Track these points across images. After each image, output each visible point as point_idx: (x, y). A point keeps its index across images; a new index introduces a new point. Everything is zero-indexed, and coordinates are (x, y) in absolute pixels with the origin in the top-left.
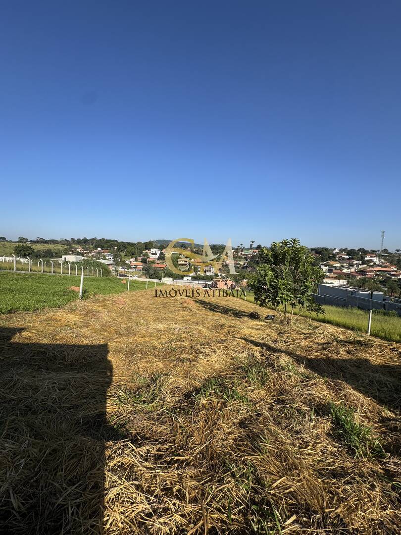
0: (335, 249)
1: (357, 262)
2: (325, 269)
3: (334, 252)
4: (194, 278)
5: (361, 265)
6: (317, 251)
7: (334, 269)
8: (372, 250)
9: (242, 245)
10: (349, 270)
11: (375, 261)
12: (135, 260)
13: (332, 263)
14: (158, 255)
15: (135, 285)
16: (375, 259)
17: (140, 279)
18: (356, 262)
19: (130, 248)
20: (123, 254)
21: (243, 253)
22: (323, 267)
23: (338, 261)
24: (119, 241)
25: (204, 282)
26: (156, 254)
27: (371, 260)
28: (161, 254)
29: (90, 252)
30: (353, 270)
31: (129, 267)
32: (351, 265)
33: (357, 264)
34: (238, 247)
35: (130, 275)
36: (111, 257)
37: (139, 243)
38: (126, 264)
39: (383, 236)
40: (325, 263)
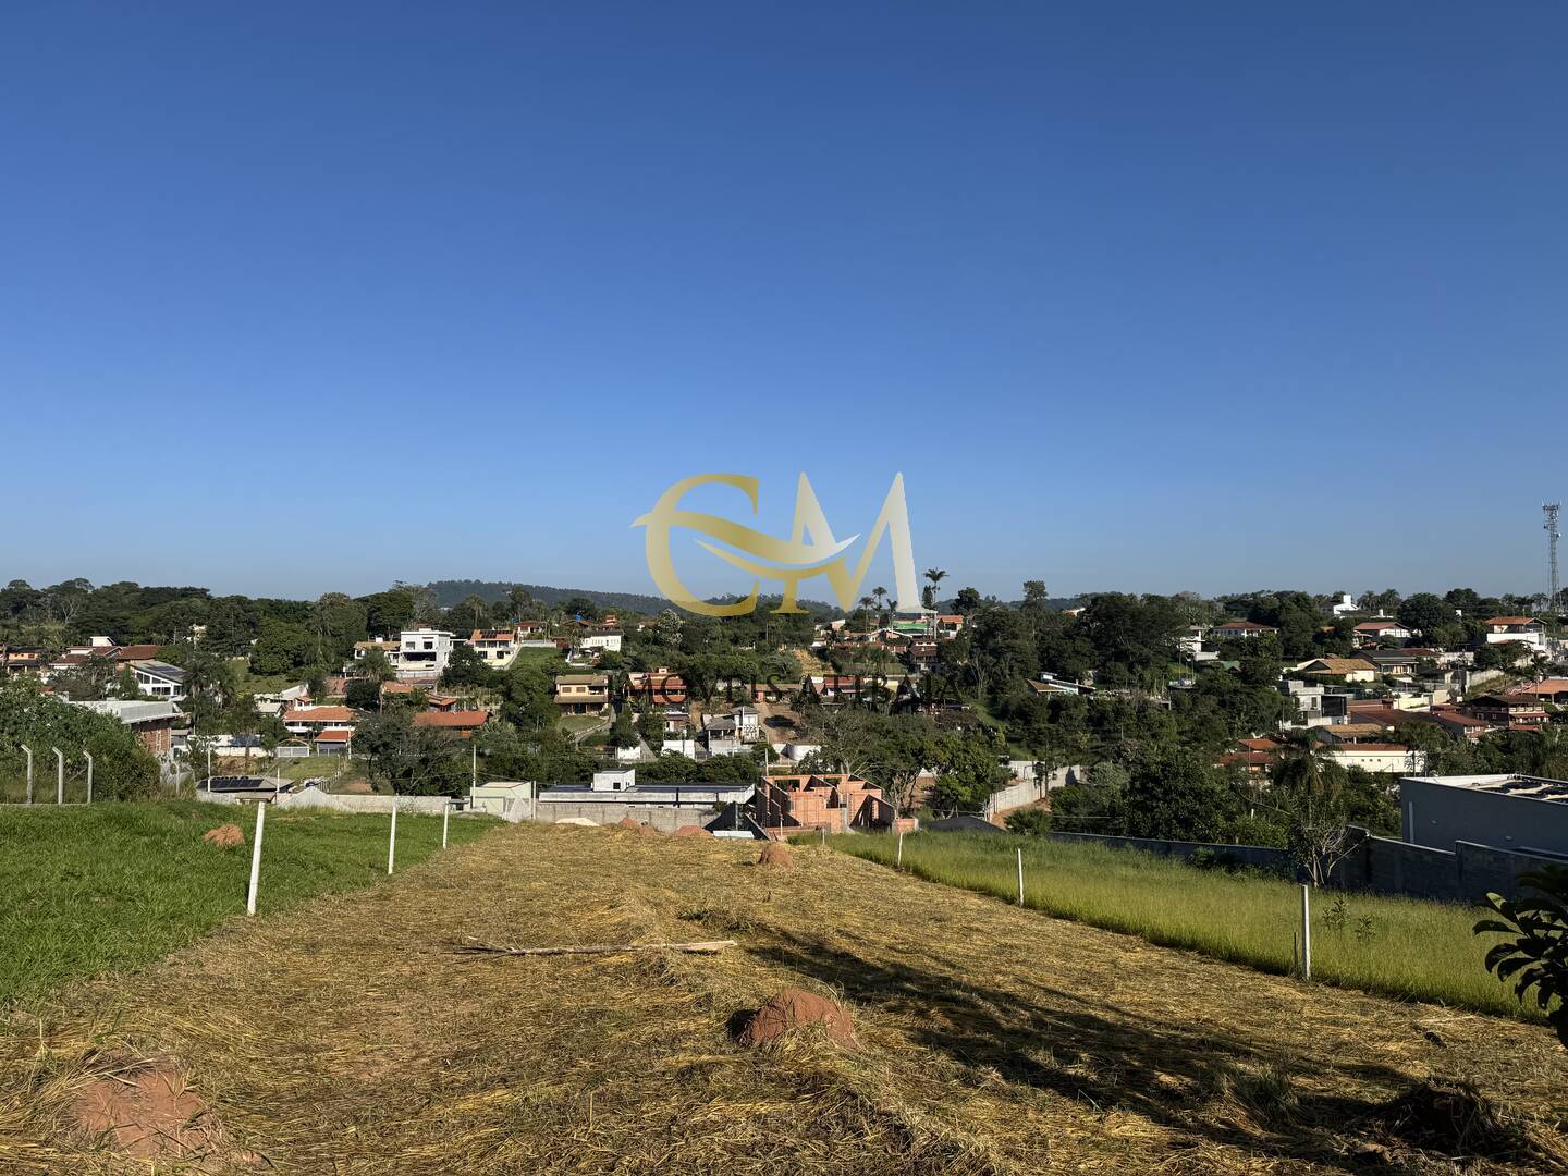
0: (1338, 599)
1: (1453, 657)
2: (1307, 696)
3: (1337, 609)
4: (649, 776)
5: (1473, 670)
6: (1256, 610)
7: (1350, 696)
8: (1509, 598)
9: (880, 591)
10: (1423, 699)
11: (1536, 647)
12: (312, 692)
13: (1334, 664)
14: (443, 661)
15: (308, 843)
16: (1535, 640)
17: (342, 803)
18: (1445, 658)
19: (280, 628)
20: (240, 661)
21: (892, 635)
22: (1295, 686)
23: (1365, 655)
24: (215, 593)
25: (709, 797)
26: (432, 657)
27: (1518, 643)
28: (460, 653)
29: (46, 662)
30: (1440, 697)
31: (275, 733)
32: (1427, 675)
33: (1453, 665)
34: (866, 601)
35: (279, 783)
36: (171, 685)
37: (334, 602)
38: (258, 716)
39: (1551, 526)
40: (1301, 666)
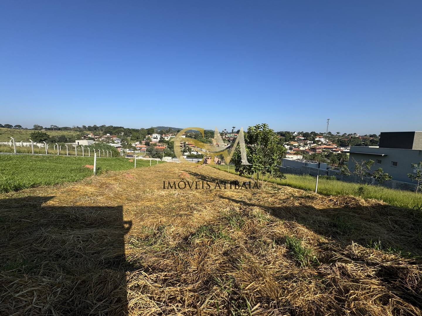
0: (294, 133)
1: (310, 142)
3: (294, 134)
4: (188, 157)
5: (312, 144)
6: (282, 134)
7: (293, 147)
8: (320, 133)
9: (225, 130)
10: (304, 148)
11: (322, 141)
12: (140, 143)
13: (292, 143)
14: (159, 139)
15: (141, 163)
16: (322, 140)
17: (145, 159)
18: (309, 142)
19: (135, 133)
20: (129, 138)
21: (227, 137)
22: (286, 146)
23: (297, 141)
24: (125, 128)
25: (197, 160)
26: (157, 138)
27: (320, 140)
28: (161, 138)
29: (100, 137)
30: (307, 148)
31: (135, 149)
32: (306, 144)
33: (310, 143)
34: (223, 131)
35: (136, 156)
36: (119, 141)
37: (143, 129)
38: (132, 146)
39: (328, 122)
40: (287, 143)
